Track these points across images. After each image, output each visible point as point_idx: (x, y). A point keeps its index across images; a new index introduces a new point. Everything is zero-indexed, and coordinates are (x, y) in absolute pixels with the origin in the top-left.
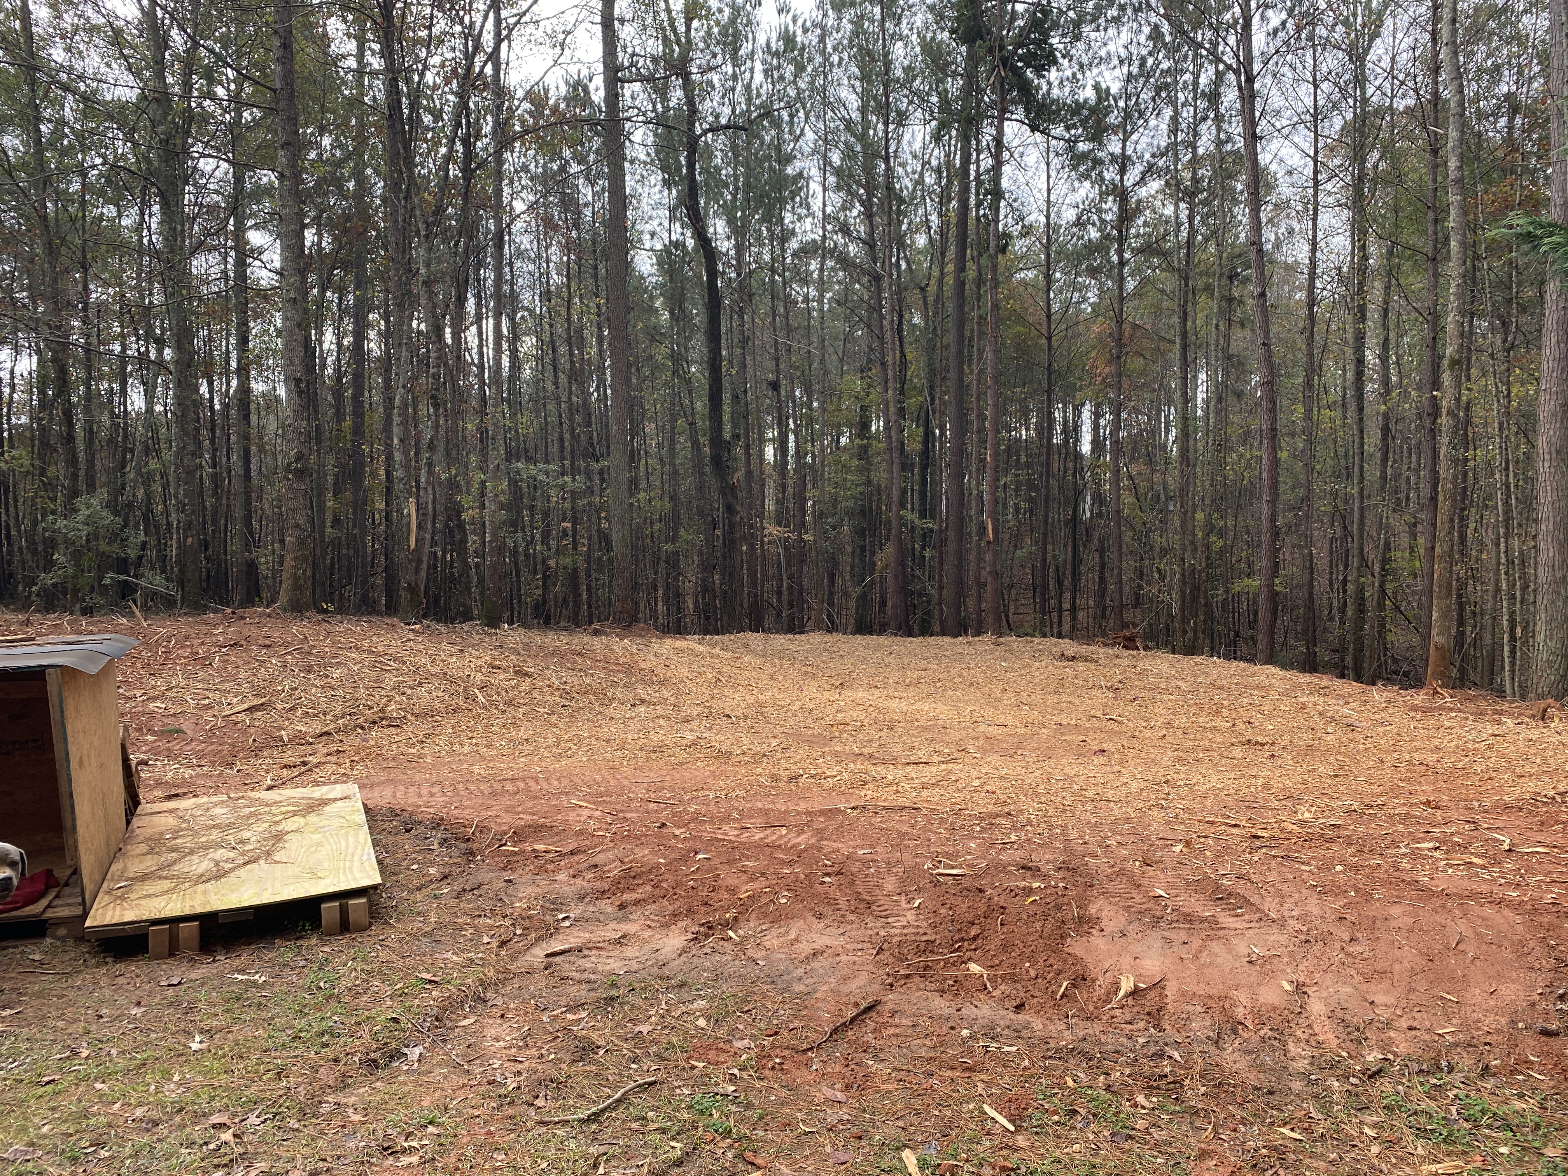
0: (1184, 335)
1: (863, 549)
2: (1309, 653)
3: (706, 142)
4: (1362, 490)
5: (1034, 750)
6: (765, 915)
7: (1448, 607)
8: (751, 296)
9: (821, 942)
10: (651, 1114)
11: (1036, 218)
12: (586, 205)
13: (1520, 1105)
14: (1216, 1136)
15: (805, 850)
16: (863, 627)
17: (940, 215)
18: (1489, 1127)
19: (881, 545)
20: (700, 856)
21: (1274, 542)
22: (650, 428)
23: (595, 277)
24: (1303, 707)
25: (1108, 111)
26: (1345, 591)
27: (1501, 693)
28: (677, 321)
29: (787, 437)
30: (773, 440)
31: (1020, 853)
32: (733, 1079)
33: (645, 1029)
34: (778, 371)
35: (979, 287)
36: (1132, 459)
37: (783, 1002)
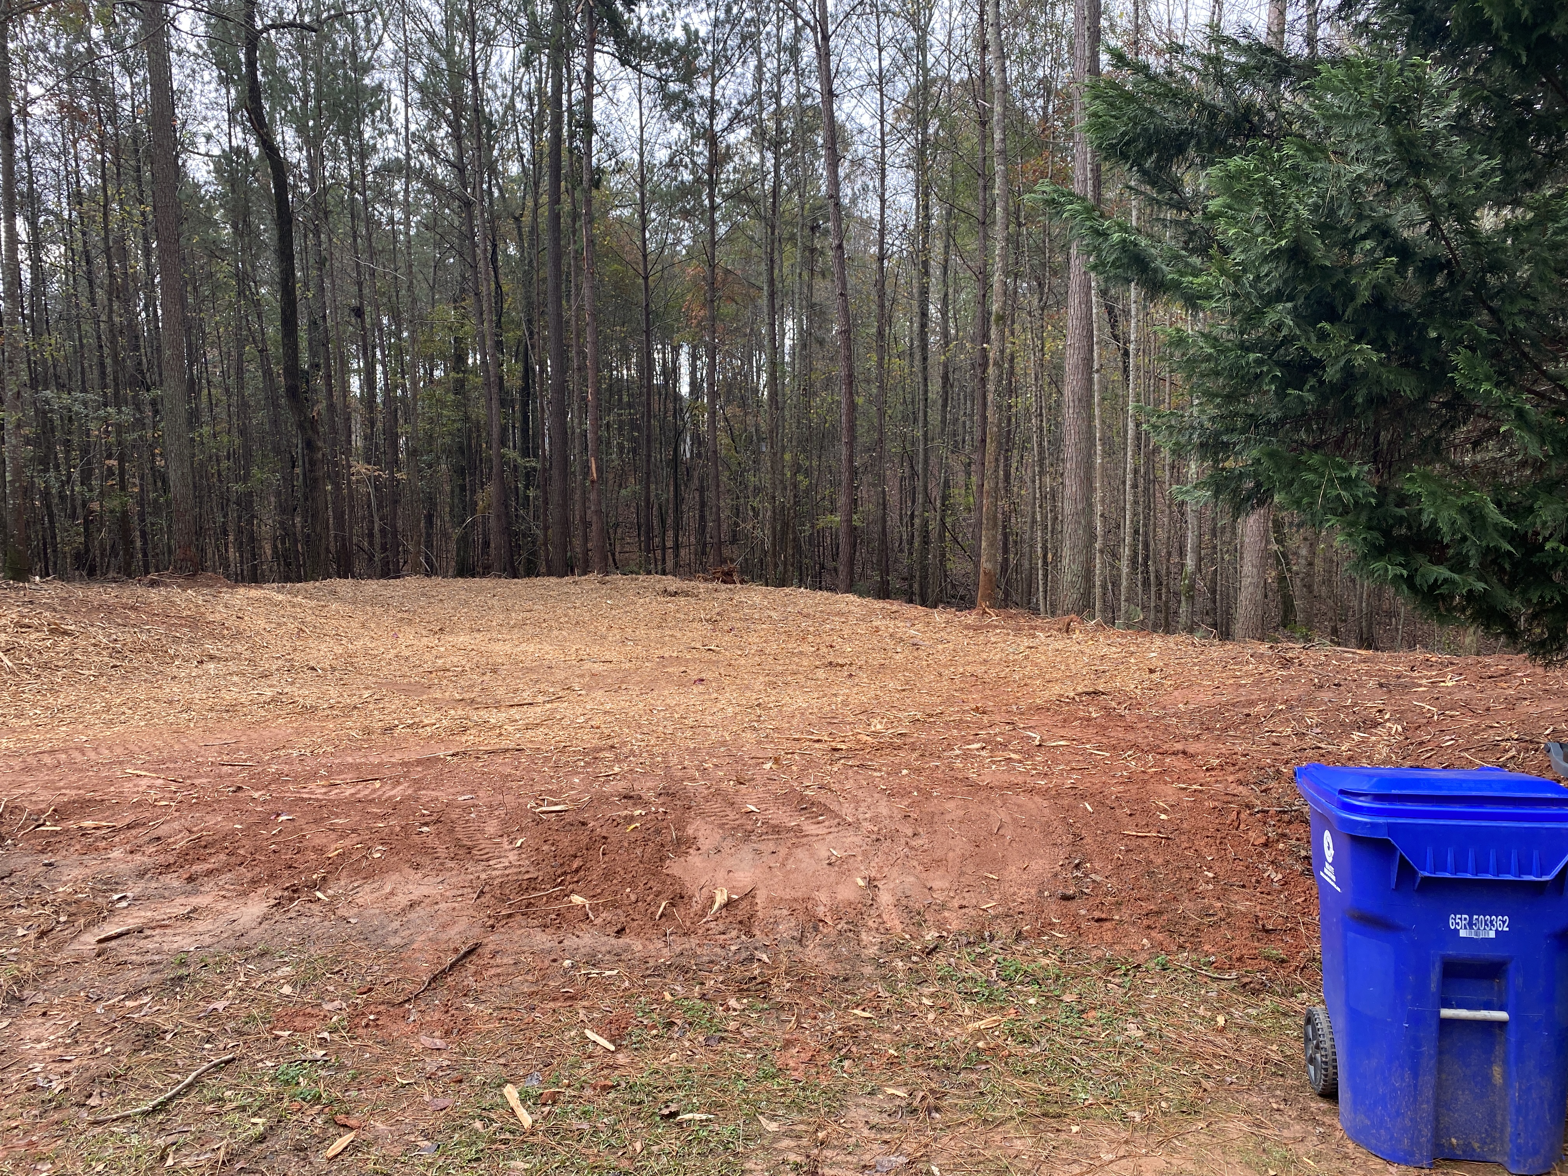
0: (771, 282)
1: (463, 488)
2: (882, 582)
3: (268, 40)
4: (926, 433)
5: (638, 683)
6: (357, 872)
7: (994, 536)
8: (327, 214)
9: (417, 892)
10: (229, 1093)
11: (631, 156)
12: (124, 97)
13: (1045, 961)
14: (799, 1026)
15: (401, 802)
16: (465, 570)
17: (533, 143)
18: (1021, 983)
19: (483, 484)
20: (283, 818)
21: (852, 480)
22: (212, 354)
23: (138, 180)
24: (877, 630)
25: (697, 53)
26: (912, 525)
27: (1036, 611)
28: (241, 236)
29: (374, 367)
30: (358, 371)
31: (623, 784)
32: (323, 1041)
33: (220, 1005)
34: (361, 296)
35: (574, 221)
36: (728, 402)
37: (378, 958)
